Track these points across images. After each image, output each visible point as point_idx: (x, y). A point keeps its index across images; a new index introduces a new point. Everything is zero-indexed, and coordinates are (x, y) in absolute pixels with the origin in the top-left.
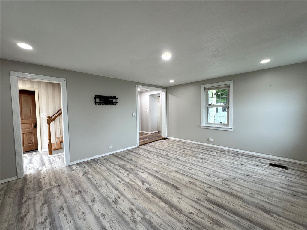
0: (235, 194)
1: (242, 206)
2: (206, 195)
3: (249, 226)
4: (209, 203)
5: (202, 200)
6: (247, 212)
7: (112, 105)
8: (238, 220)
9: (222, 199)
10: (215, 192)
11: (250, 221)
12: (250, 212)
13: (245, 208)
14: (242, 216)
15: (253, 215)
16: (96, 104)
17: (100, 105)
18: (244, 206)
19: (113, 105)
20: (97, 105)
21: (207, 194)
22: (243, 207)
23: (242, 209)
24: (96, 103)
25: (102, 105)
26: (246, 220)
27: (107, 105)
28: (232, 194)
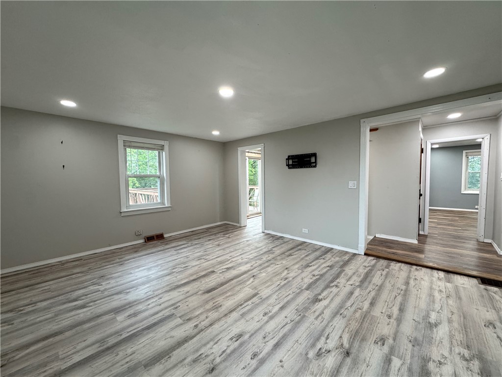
0: (163, 361)
1: (133, 355)
2: (180, 317)
3: (106, 343)
4: (164, 316)
5: (174, 310)
6: (121, 354)
7: (309, 167)
8: (121, 335)
9: (162, 334)
10: (183, 330)
11: (108, 349)
12: (118, 358)
13: (127, 356)
14: (121, 343)
15: (110, 360)
16: (288, 167)
17: (294, 168)
18: (131, 357)
19: (312, 167)
20: (290, 168)
21: (183, 319)
22: (131, 355)
23: (129, 351)
24: (290, 166)
25: (296, 168)
26: (114, 344)
27: (302, 168)
28: (165, 356)
